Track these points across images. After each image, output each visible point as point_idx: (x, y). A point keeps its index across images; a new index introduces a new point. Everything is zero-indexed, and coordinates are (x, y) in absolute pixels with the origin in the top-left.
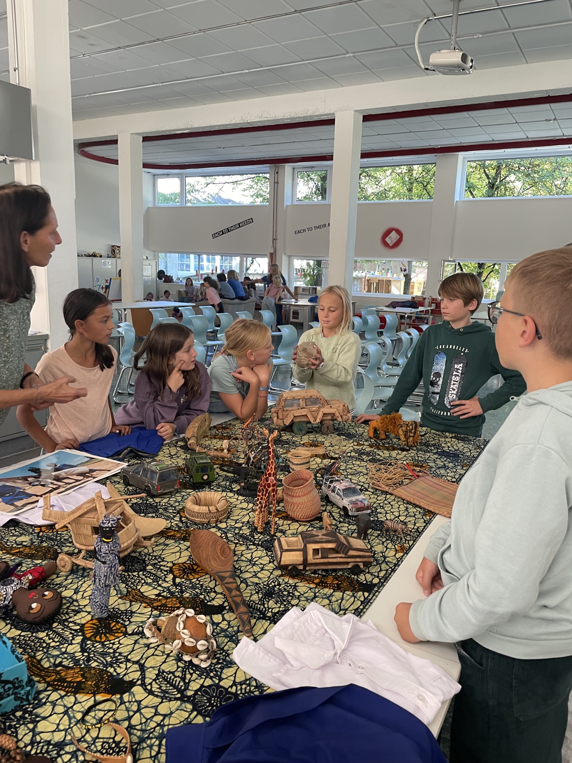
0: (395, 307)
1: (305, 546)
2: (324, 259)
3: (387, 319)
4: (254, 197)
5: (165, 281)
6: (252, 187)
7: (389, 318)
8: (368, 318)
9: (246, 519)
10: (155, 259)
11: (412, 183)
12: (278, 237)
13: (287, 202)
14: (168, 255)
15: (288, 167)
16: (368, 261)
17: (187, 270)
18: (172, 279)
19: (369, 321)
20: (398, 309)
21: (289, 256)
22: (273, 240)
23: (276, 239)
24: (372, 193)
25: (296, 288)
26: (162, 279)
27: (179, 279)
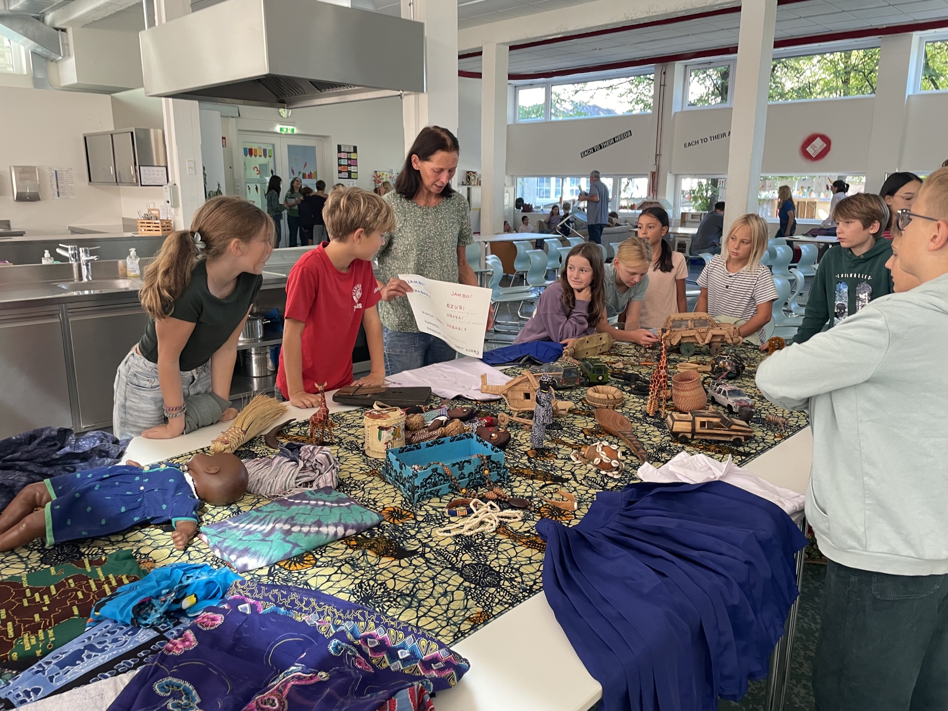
0: (814, 236)
1: (694, 418)
2: (722, 176)
3: (803, 251)
4: (633, 103)
5: (523, 211)
6: (631, 91)
7: (805, 249)
8: (776, 249)
9: (639, 408)
10: (513, 185)
11: (848, 73)
12: (663, 153)
13: (676, 108)
14: (525, 179)
15: (679, 65)
16: (782, 177)
17: (546, 197)
18: (531, 208)
19: (778, 252)
20: (819, 238)
21: (676, 176)
22: (656, 155)
23: (660, 155)
24: (792, 89)
25: (683, 215)
26: (520, 208)
27: (539, 207)
